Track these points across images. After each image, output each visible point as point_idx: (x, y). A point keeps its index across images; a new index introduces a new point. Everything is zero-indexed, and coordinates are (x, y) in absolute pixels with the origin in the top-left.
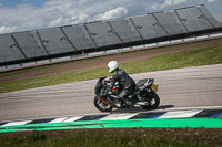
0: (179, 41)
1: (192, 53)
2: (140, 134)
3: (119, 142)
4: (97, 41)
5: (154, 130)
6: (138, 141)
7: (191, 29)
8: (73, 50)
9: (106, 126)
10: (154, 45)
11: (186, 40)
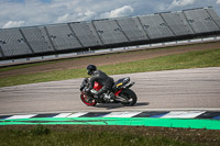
0: (186, 42)
1: (197, 54)
2: (142, 132)
3: (122, 139)
4: (104, 38)
5: (156, 129)
6: (141, 140)
7: (198, 31)
8: (80, 46)
9: (109, 123)
10: (160, 44)
11: (192, 41)
